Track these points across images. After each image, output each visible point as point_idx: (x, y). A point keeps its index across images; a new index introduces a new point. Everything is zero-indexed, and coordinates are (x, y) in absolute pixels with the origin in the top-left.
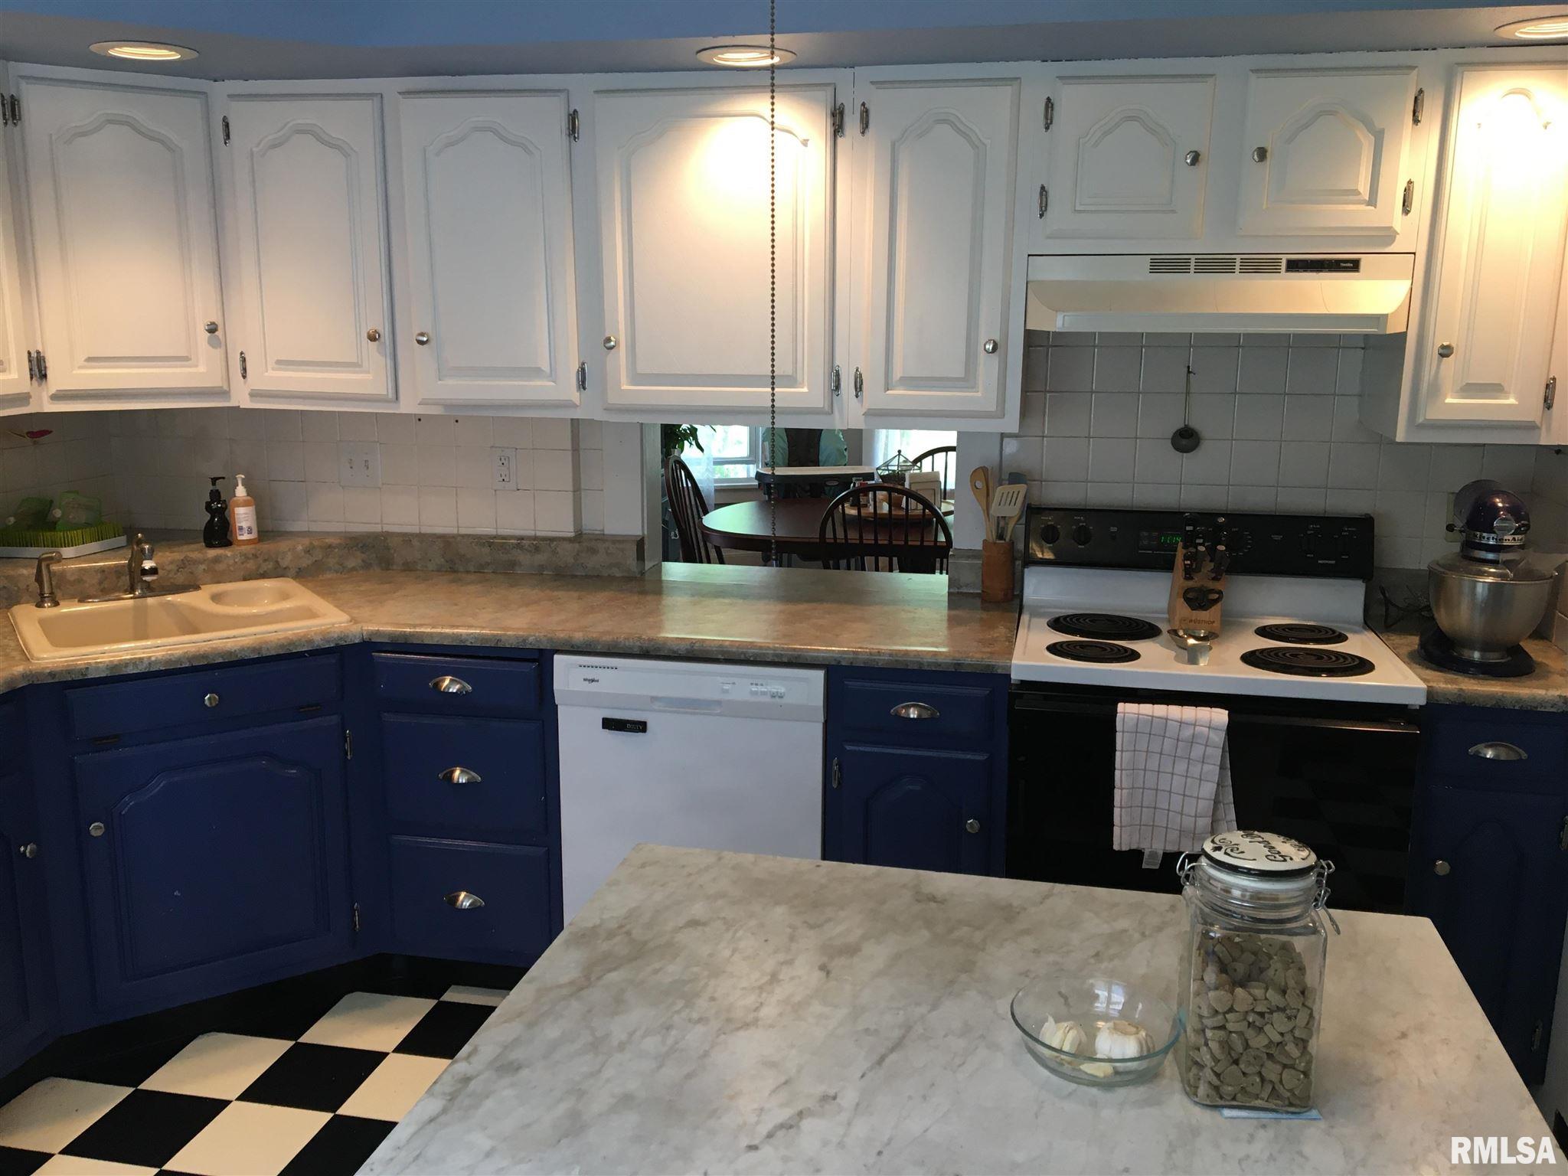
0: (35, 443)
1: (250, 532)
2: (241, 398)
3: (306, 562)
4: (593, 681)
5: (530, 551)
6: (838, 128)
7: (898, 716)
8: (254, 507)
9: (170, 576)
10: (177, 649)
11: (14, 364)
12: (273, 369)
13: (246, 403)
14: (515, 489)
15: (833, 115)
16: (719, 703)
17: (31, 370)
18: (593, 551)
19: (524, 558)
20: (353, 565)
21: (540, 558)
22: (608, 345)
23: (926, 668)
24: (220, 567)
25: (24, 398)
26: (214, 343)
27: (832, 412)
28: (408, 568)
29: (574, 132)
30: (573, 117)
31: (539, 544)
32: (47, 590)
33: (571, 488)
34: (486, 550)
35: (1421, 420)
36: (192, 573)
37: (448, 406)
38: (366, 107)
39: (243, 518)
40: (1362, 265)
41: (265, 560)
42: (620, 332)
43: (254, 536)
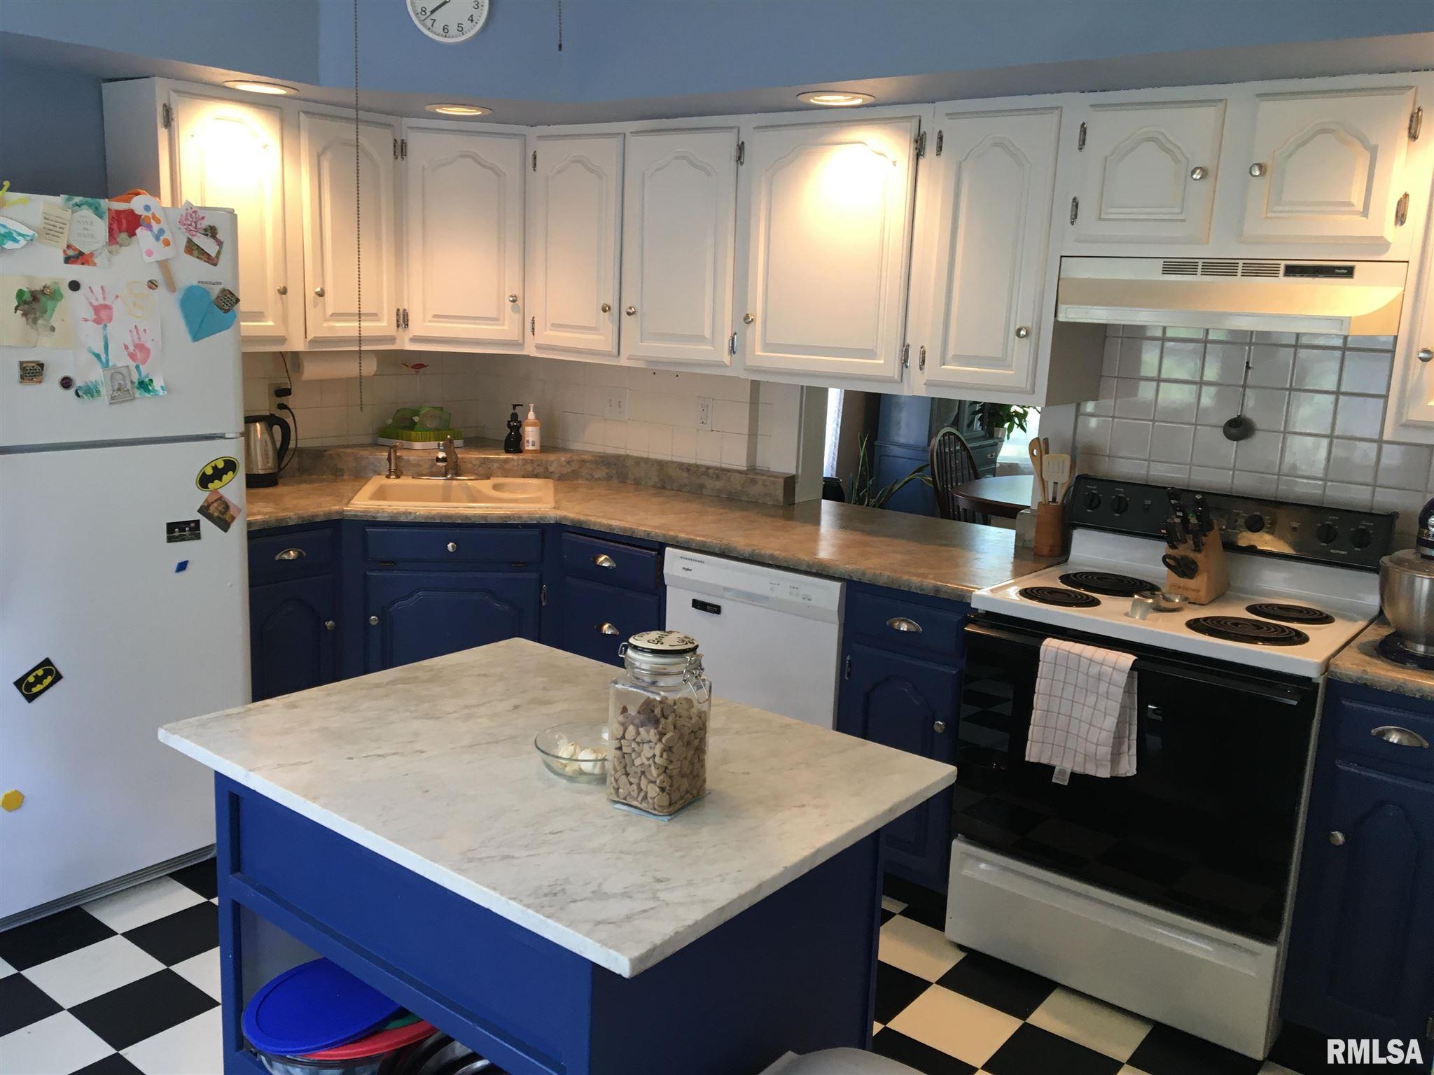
0: (417, 372)
1: (533, 445)
2: (530, 350)
3: (568, 469)
4: (688, 570)
5: (713, 478)
6: (919, 153)
7: (891, 627)
8: (538, 427)
9: (475, 468)
10: (435, 510)
11: (386, 318)
12: (551, 330)
13: (534, 353)
14: (710, 429)
15: (916, 141)
16: (766, 598)
17: (398, 321)
18: (753, 481)
19: (709, 483)
20: (600, 476)
21: (719, 484)
22: (747, 320)
23: (913, 590)
24: (507, 466)
25: (392, 340)
26: (515, 310)
27: (902, 381)
28: (637, 483)
29: (739, 158)
30: (741, 148)
31: (721, 473)
32: (393, 467)
33: (746, 431)
34: (685, 474)
35: (1404, 421)
36: (489, 468)
37: (648, 362)
38: (614, 143)
39: (531, 434)
40: (1357, 273)
41: (539, 465)
42: (758, 311)
43: (537, 447)
